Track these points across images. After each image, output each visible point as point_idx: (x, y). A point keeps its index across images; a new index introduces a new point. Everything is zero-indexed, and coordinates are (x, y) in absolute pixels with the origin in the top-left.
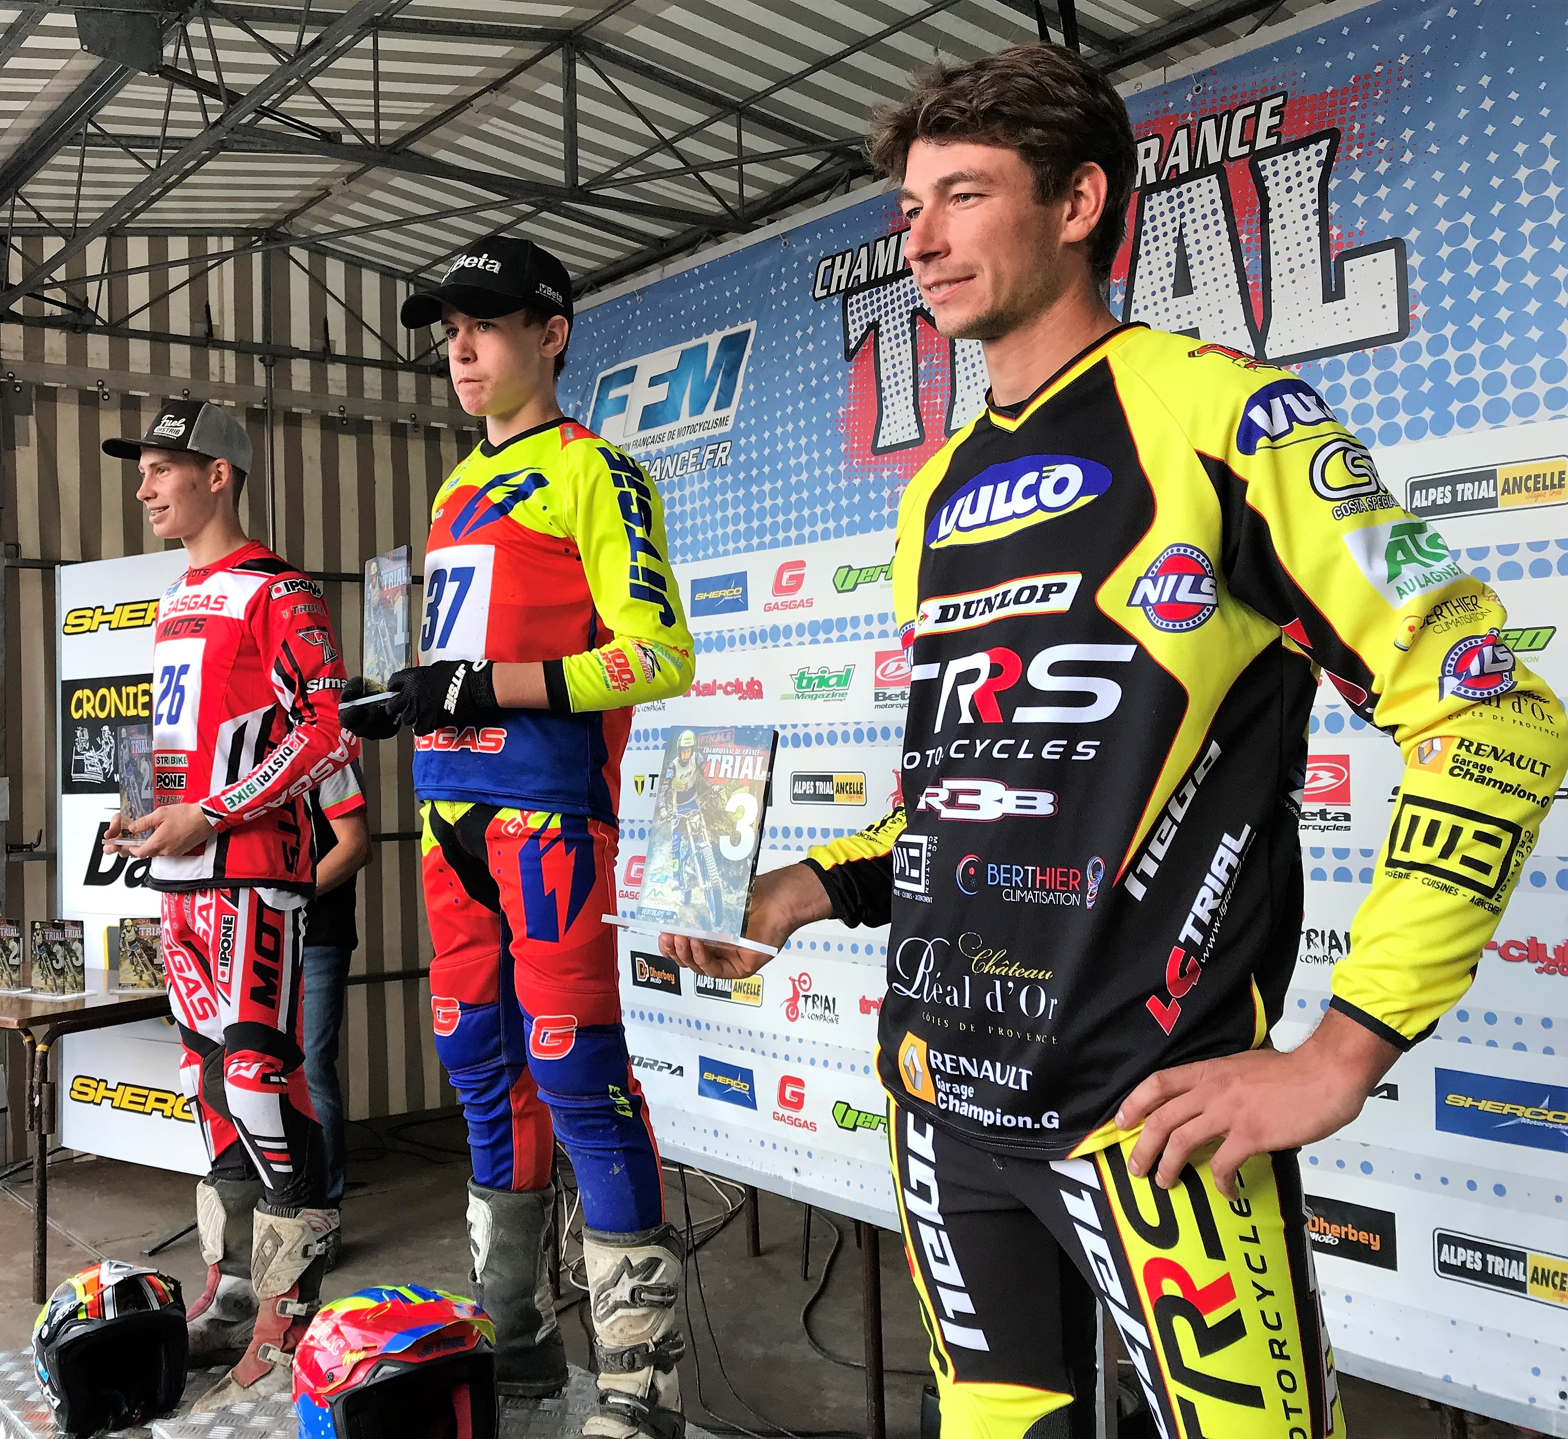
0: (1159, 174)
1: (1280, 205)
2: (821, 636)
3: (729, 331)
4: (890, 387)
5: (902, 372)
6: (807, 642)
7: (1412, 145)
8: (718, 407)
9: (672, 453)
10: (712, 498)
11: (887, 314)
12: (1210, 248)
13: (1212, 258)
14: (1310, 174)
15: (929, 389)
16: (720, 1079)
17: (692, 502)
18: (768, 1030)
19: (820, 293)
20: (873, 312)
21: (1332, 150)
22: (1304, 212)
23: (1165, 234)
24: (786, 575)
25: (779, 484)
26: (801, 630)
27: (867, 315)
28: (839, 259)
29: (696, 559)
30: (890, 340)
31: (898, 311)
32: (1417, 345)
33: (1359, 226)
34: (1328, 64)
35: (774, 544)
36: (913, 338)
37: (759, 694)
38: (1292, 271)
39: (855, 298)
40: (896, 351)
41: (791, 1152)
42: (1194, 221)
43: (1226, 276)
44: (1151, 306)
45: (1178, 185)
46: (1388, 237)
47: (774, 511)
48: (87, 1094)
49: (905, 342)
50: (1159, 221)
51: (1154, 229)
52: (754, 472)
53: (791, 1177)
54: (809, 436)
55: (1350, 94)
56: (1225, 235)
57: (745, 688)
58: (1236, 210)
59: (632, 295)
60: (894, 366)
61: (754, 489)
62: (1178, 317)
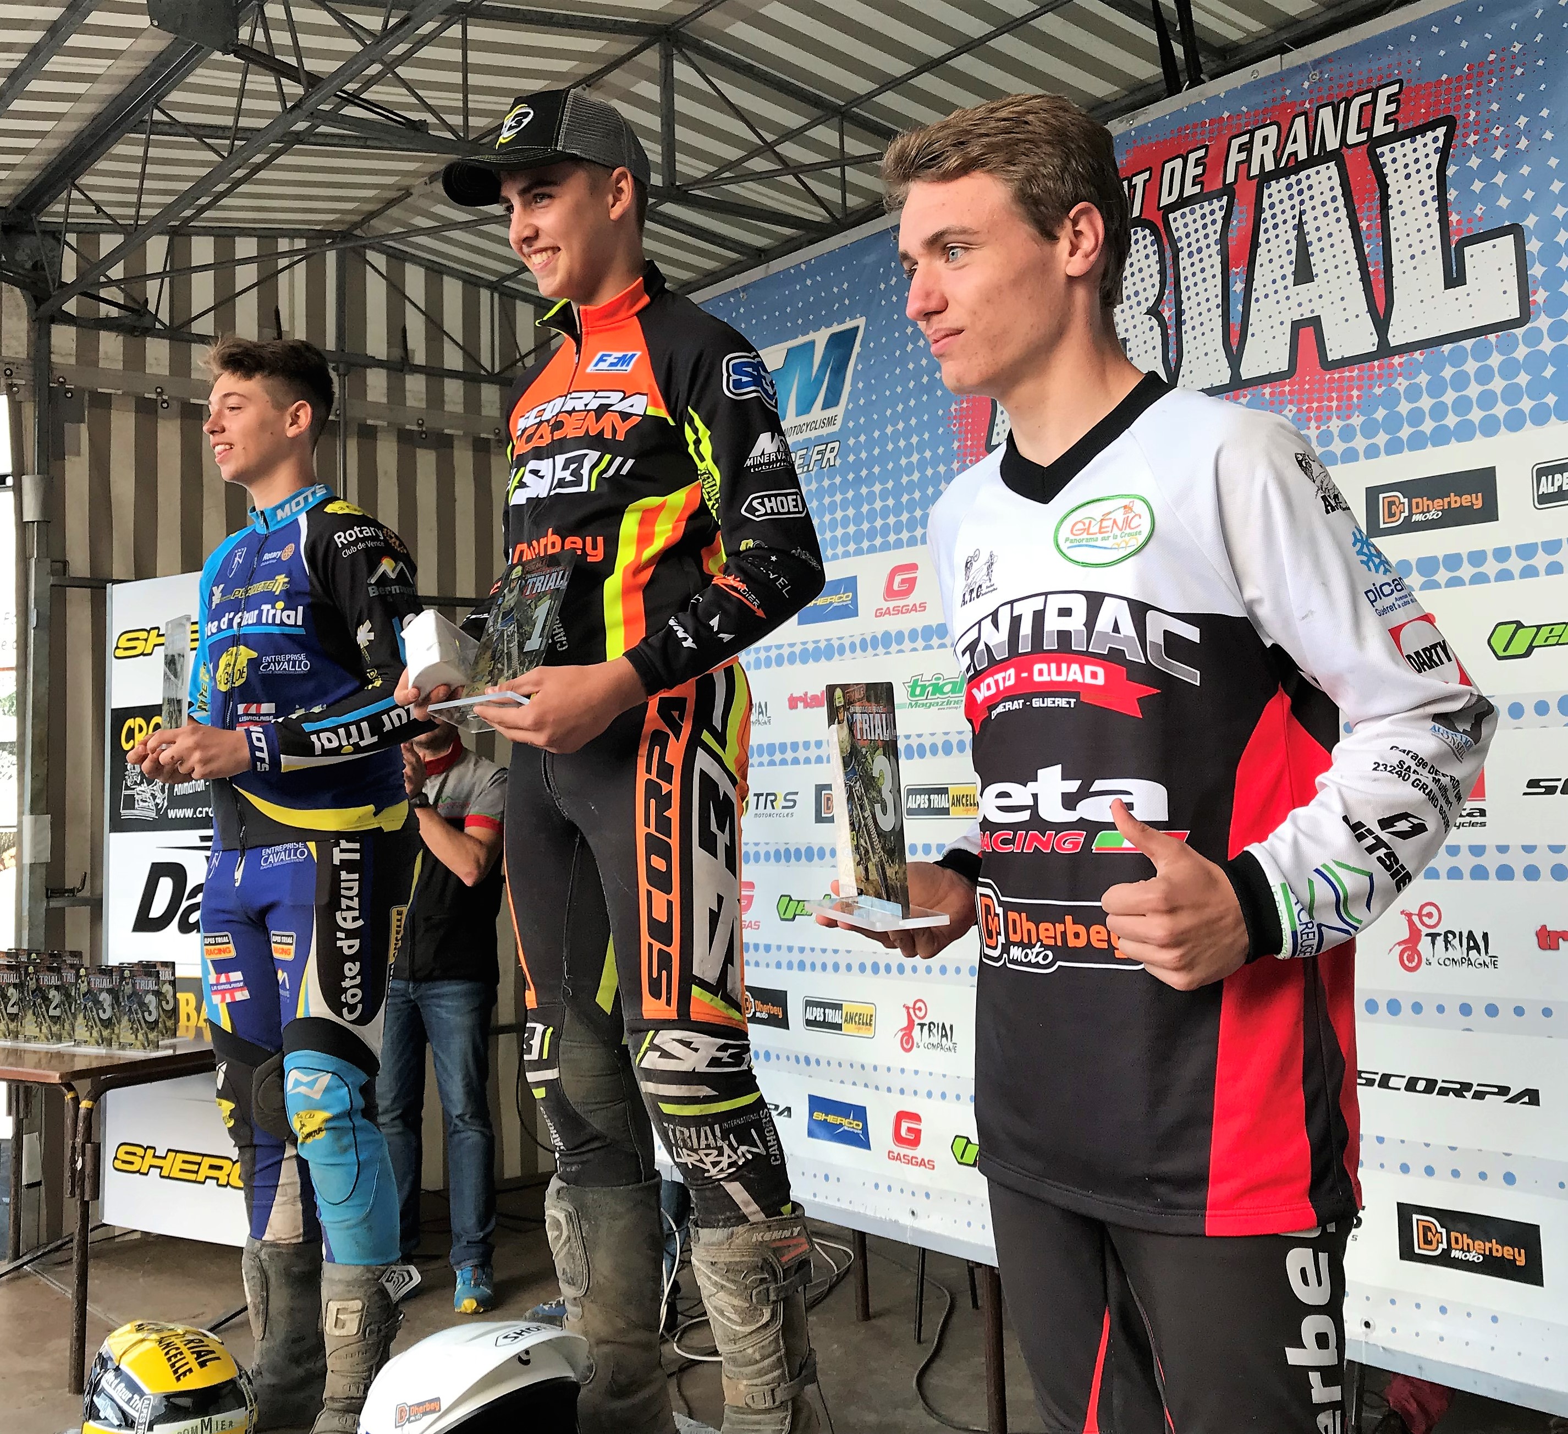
0: (1277, 162)
1: (1399, 192)
2: (935, 641)
3: (836, 328)
6: (920, 648)
7: (1528, 132)
8: (826, 406)
10: (820, 500)
12: (1330, 235)
13: (1332, 246)
14: (1428, 161)
16: (831, 1119)
18: (882, 1063)
21: (1449, 137)
22: (1423, 198)
23: (1285, 222)
24: (898, 579)
25: (890, 485)
26: (913, 635)
32: (1539, 331)
33: (1478, 212)
34: (1442, 53)
35: (885, 547)
38: (1413, 257)
41: (907, 1193)
42: (1314, 208)
43: (1347, 262)
44: (1271, 294)
45: (1297, 173)
46: (1507, 223)
47: (885, 512)
48: (132, 1163)
50: (1278, 209)
51: (1274, 216)
52: (864, 473)
53: (907, 1220)
54: (920, 435)
55: (1465, 82)
56: (1345, 222)
58: (1355, 198)
59: (735, 292)
61: (864, 490)
62: (1300, 305)
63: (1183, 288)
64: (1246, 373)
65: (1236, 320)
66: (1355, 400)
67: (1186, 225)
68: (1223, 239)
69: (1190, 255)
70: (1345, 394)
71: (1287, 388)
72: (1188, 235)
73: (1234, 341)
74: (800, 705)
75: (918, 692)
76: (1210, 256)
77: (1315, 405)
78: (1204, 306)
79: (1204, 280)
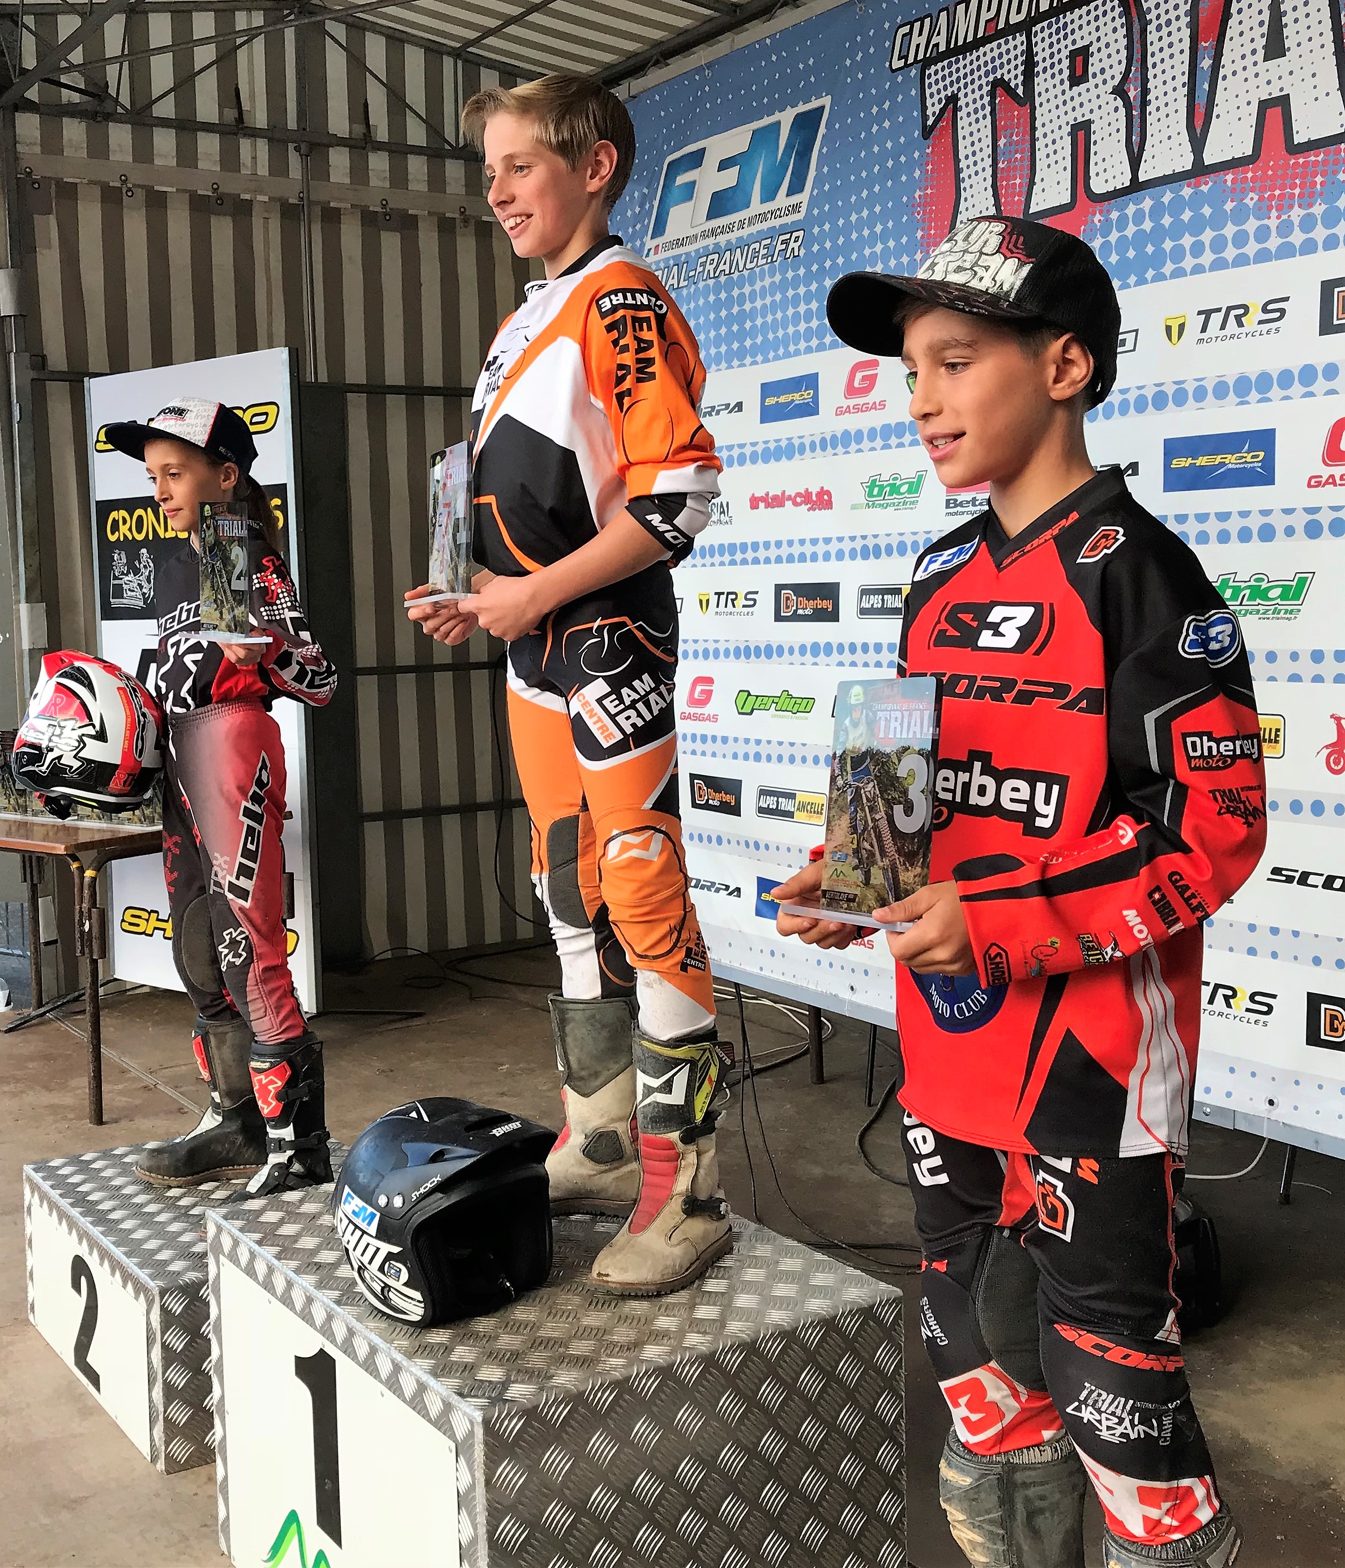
2: (894, 441)
3: (802, 108)
4: (968, 167)
5: (981, 150)
6: (878, 448)
9: (743, 244)
10: (784, 293)
11: (966, 86)
12: (1306, 3)
13: (1307, 16)
15: (1008, 169)
17: (763, 298)
19: (897, 64)
20: (952, 83)
24: (859, 376)
26: (872, 434)
27: (945, 88)
28: (917, 25)
29: (766, 360)
30: (969, 115)
31: (977, 83)
36: (993, 112)
37: (828, 505)
39: (933, 68)
40: (974, 127)
43: (1321, 34)
44: (1240, 71)
49: (984, 117)
52: (828, 264)
53: (847, 996)
54: (884, 224)
57: (814, 498)
59: (700, 70)
60: (973, 144)
62: (1269, 82)
63: (1150, 65)
64: (1210, 158)
65: (1201, 100)
66: (1318, 187)
68: (1194, 12)
69: (1159, 28)
70: (1309, 180)
71: (1250, 175)
73: (1199, 123)
74: (762, 505)
75: (875, 492)
76: (1179, 29)
77: (1277, 192)
78: (1171, 84)
79: (1172, 56)
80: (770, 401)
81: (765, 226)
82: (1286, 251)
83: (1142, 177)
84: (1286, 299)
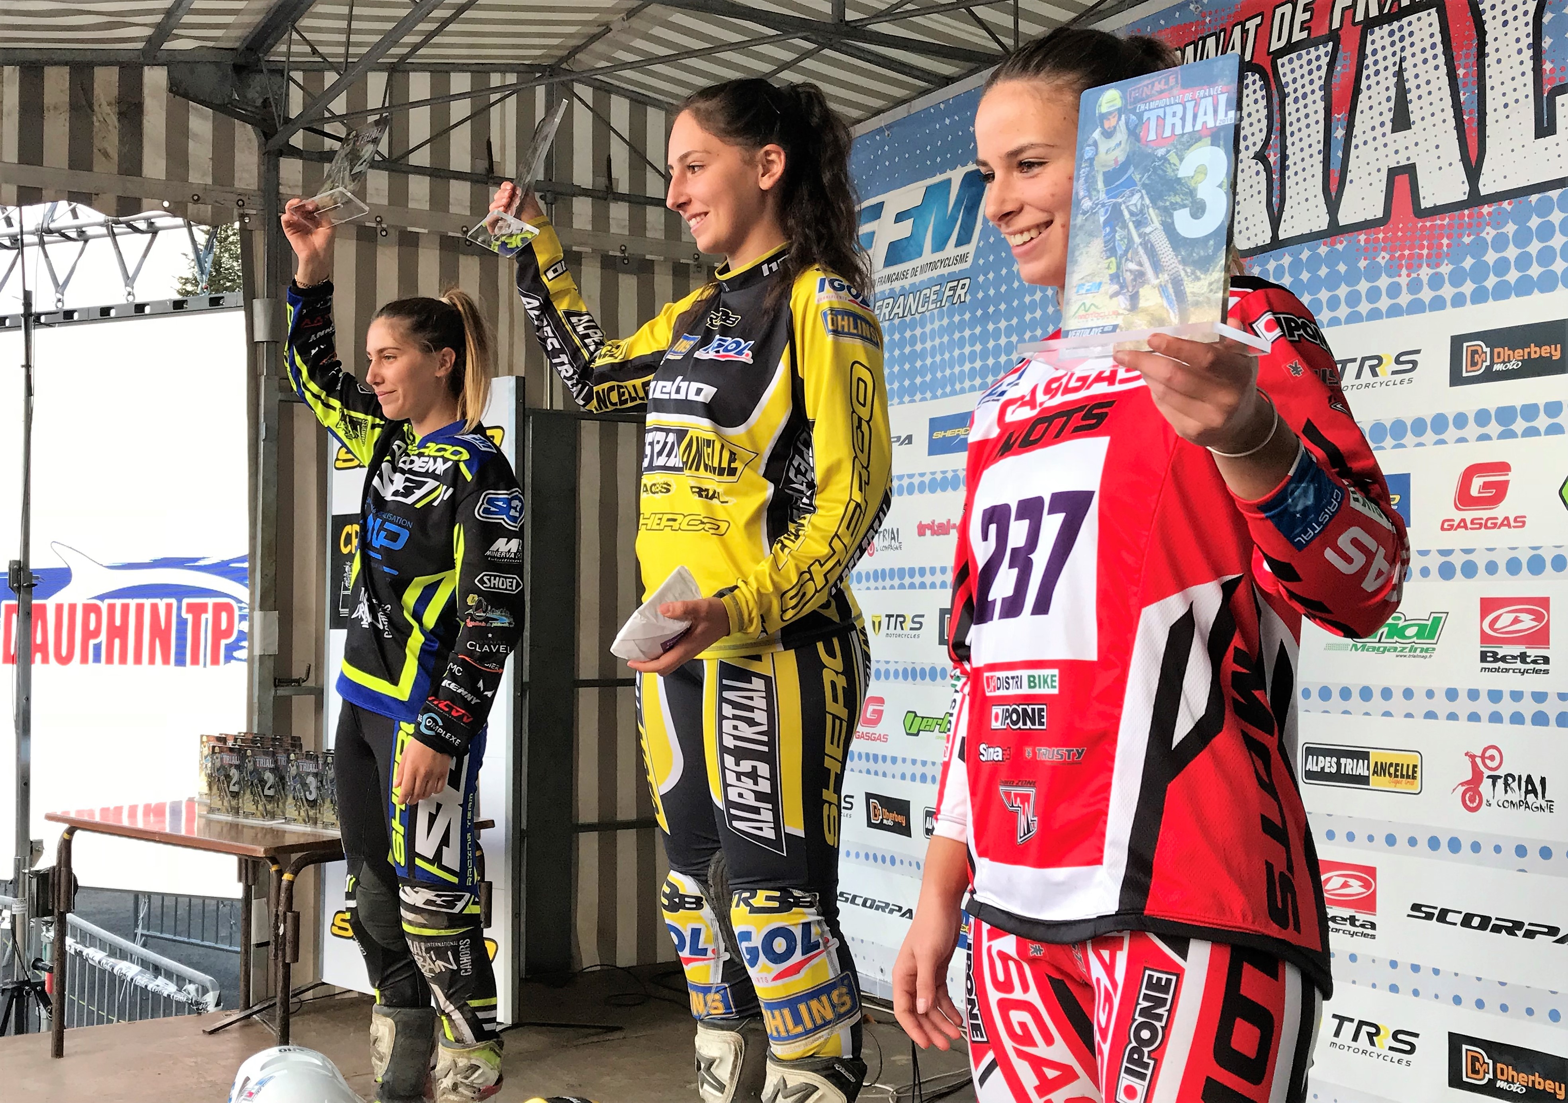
0: (1381, 9)
1: (1496, 39)
8: (959, 244)
9: (915, 290)
10: (951, 335)
12: (1428, 82)
13: (1430, 93)
14: (1525, 7)
17: (933, 340)
22: (1519, 46)
23: (1386, 68)
25: (1015, 321)
29: (935, 397)
38: (1506, 106)
42: (1414, 55)
43: (1443, 110)
44: (1370, 141)
45: (1399, 19)
50: (1380, 56)
51: (1376, 63)
52: (991, 310)
56: (1443, 69)
58: (1454, 45)
59: (880, 131)
61: (991, 327)
62: (1397, 152)
63: (1288, 134)
64: (1343, 219)
65: (1336, 166)
66: (1445, 248)
67: (1293, 71)
68: (1327, 87)
69: (1296, 100)
70: (1435, 242)
71: (1381, 236)
72: (1295, 81)
73: (1334, 187)
74: (928, 532)
76: (1314, 102)
77: (1407, 252)
78: (1307, 151)
79: (1308, 126)
80: (938, 435)
81: (935, 273)
82: (1416, 307)
83: (1282, 235)
84: (1417, 352)
